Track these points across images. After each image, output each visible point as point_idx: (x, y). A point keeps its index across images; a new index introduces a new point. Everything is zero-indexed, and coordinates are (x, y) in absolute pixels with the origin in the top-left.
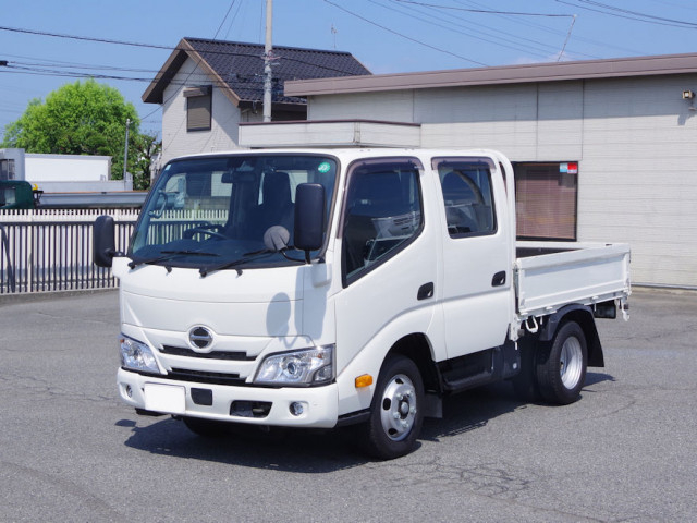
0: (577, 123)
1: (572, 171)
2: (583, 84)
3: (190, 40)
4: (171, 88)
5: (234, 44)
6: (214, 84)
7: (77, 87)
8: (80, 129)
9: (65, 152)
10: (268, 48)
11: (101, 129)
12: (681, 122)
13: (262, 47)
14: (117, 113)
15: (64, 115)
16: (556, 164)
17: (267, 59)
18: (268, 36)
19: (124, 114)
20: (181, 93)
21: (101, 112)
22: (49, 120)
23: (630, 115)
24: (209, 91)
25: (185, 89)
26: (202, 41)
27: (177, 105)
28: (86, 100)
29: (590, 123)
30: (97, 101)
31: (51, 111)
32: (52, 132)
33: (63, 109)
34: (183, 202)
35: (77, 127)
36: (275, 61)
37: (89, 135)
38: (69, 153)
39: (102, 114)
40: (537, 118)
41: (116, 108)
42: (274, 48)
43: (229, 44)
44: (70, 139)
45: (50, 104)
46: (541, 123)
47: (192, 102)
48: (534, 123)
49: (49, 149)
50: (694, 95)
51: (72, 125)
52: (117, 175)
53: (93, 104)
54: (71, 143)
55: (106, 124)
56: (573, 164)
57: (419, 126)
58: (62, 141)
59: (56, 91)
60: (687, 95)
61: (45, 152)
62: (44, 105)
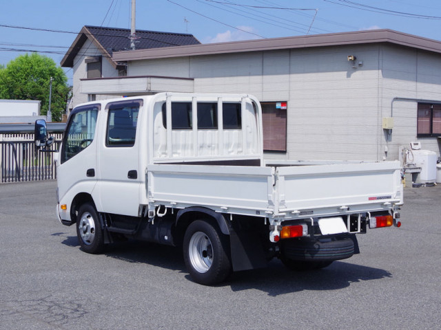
0: (285, 77)
1: (284, 108)
2: (290, 52)
3: (89, 27)
4: (78, 57)
5: (113, 29)
6: (103, 55)
7: (27, 57)
8: (29, 84)
9: (18, 98)
10: (133, 32)
11: (42, 83)
12: (349, 76)
13: (129, 31)
14: (52, 73)
15: (18, 75)
16: (275, 103)
17: (132, 39)
18: (133, 24)
19: (56, 74)
20: (84, 61)
21: (41, 72)
22: (9, 78)
23: (318, 71)
24: (100, 59)
25: (86, 58)
26: (96, 28)
27: (82, 68)
28: (32, 66)
29: (294, 77)
30: (39, 66)
31: (10, 73)
32: (10, 86)
33: (18, 71)
34: (81, 129)
35: (26, 83)
36: (136, 40)
37: (33, 87)
38: (21, 99)
39: (42, 74)
40: (263, 74)
41: (50, 70)
42: (137, 31)
43: (110, 29)
44: (21, 90)
45: (9, 68)
46: (264, 77)
47: (90, 66)
48: (260, 77)
49: (8, 96)
50: (355, 58)
51: (23, 81)
52: (43, 112)
53: (36, 68)
54: (22, 92)
55: (45, 80)
56: (284, 103)
57: (193, 79)
58: (17, 91)
59: (14, 60)
60: (350, 58)
61: (6, 98)
62: (6, 69)
